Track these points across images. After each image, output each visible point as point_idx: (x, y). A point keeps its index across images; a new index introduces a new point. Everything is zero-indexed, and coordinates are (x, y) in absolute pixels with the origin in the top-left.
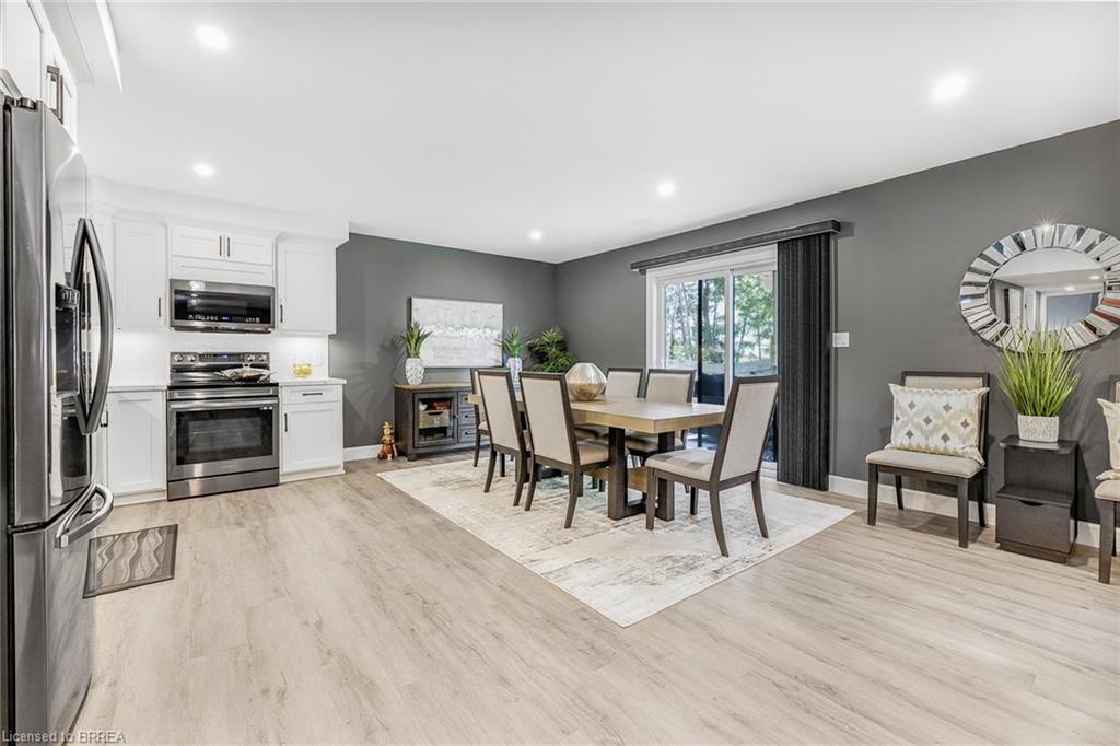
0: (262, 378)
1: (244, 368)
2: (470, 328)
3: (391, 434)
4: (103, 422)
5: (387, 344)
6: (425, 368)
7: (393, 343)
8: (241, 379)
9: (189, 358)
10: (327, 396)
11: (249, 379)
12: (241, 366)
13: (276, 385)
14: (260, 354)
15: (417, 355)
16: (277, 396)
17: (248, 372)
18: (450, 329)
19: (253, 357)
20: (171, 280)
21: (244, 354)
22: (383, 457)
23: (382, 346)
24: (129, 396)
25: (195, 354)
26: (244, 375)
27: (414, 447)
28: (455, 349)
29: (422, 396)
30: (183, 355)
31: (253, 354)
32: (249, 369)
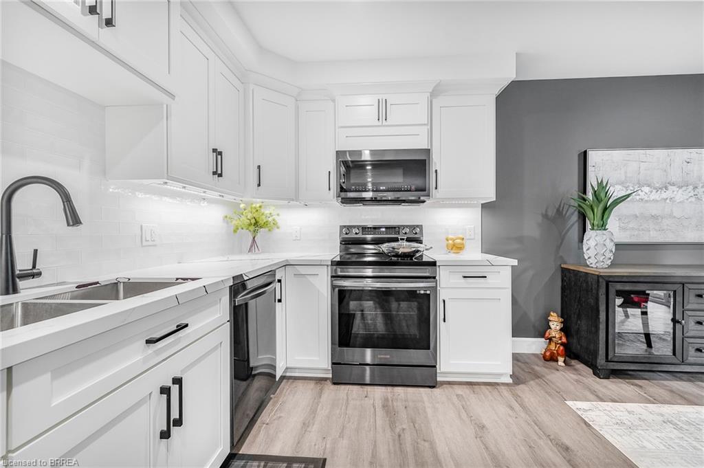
0: (418, 255)
1: (400, 242)
2: (680, 187)
3: (561, 330)
4: (278, 297)
5: (551, 213)
6: (617, 245)
7: (559, 212)
8: (397, 255)
9: (355, 231)
10: (492, 280)
11: (405, 255)
12: (396, 240)
13: (433, 264)
14: (414, 227)
15: (603, 226)
16: (434, 278)
17: (404, 247)
18: (646, 189)
19: (407, 230)
20: (337, 152)
21: (399, 227)
22: (550, 358)
23: (545, 216)
24: (302, 270)
25: (358, 227)
26: (401, 251)
27: (607, 360)
28: (654, 217)
29: (619, 287)
30: (349, 228)
31: (407, 226)
32: (405, 243)
